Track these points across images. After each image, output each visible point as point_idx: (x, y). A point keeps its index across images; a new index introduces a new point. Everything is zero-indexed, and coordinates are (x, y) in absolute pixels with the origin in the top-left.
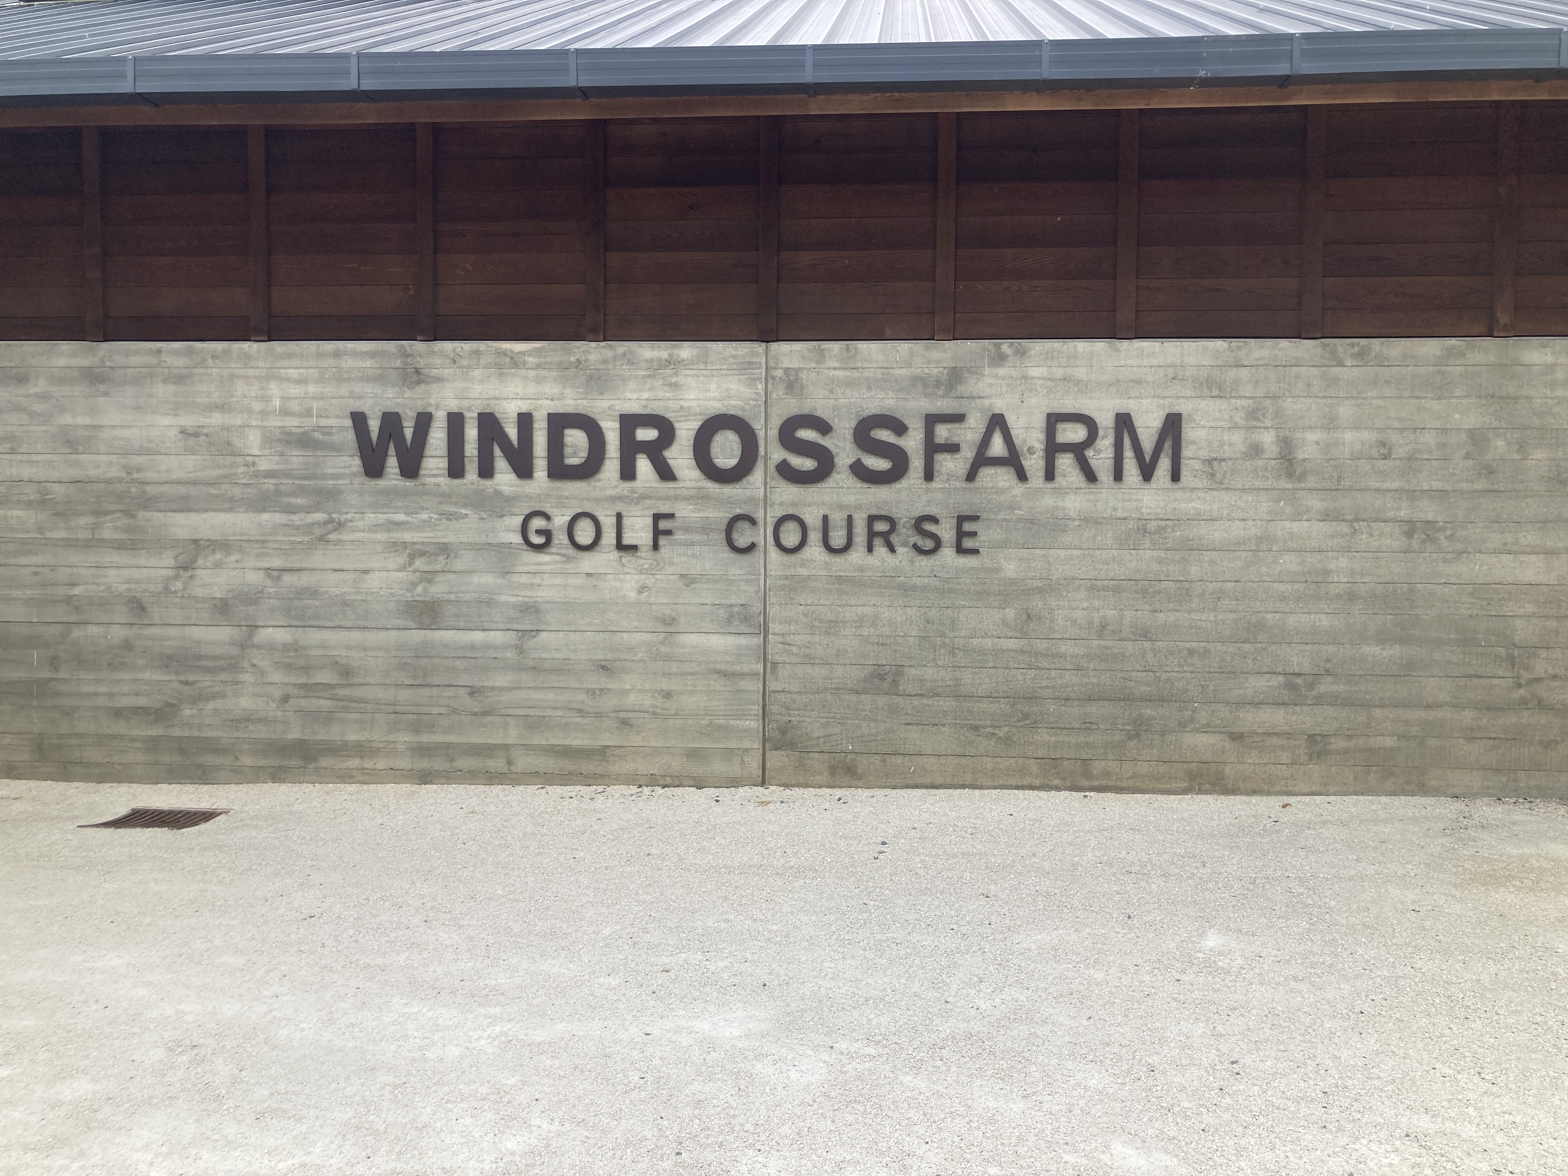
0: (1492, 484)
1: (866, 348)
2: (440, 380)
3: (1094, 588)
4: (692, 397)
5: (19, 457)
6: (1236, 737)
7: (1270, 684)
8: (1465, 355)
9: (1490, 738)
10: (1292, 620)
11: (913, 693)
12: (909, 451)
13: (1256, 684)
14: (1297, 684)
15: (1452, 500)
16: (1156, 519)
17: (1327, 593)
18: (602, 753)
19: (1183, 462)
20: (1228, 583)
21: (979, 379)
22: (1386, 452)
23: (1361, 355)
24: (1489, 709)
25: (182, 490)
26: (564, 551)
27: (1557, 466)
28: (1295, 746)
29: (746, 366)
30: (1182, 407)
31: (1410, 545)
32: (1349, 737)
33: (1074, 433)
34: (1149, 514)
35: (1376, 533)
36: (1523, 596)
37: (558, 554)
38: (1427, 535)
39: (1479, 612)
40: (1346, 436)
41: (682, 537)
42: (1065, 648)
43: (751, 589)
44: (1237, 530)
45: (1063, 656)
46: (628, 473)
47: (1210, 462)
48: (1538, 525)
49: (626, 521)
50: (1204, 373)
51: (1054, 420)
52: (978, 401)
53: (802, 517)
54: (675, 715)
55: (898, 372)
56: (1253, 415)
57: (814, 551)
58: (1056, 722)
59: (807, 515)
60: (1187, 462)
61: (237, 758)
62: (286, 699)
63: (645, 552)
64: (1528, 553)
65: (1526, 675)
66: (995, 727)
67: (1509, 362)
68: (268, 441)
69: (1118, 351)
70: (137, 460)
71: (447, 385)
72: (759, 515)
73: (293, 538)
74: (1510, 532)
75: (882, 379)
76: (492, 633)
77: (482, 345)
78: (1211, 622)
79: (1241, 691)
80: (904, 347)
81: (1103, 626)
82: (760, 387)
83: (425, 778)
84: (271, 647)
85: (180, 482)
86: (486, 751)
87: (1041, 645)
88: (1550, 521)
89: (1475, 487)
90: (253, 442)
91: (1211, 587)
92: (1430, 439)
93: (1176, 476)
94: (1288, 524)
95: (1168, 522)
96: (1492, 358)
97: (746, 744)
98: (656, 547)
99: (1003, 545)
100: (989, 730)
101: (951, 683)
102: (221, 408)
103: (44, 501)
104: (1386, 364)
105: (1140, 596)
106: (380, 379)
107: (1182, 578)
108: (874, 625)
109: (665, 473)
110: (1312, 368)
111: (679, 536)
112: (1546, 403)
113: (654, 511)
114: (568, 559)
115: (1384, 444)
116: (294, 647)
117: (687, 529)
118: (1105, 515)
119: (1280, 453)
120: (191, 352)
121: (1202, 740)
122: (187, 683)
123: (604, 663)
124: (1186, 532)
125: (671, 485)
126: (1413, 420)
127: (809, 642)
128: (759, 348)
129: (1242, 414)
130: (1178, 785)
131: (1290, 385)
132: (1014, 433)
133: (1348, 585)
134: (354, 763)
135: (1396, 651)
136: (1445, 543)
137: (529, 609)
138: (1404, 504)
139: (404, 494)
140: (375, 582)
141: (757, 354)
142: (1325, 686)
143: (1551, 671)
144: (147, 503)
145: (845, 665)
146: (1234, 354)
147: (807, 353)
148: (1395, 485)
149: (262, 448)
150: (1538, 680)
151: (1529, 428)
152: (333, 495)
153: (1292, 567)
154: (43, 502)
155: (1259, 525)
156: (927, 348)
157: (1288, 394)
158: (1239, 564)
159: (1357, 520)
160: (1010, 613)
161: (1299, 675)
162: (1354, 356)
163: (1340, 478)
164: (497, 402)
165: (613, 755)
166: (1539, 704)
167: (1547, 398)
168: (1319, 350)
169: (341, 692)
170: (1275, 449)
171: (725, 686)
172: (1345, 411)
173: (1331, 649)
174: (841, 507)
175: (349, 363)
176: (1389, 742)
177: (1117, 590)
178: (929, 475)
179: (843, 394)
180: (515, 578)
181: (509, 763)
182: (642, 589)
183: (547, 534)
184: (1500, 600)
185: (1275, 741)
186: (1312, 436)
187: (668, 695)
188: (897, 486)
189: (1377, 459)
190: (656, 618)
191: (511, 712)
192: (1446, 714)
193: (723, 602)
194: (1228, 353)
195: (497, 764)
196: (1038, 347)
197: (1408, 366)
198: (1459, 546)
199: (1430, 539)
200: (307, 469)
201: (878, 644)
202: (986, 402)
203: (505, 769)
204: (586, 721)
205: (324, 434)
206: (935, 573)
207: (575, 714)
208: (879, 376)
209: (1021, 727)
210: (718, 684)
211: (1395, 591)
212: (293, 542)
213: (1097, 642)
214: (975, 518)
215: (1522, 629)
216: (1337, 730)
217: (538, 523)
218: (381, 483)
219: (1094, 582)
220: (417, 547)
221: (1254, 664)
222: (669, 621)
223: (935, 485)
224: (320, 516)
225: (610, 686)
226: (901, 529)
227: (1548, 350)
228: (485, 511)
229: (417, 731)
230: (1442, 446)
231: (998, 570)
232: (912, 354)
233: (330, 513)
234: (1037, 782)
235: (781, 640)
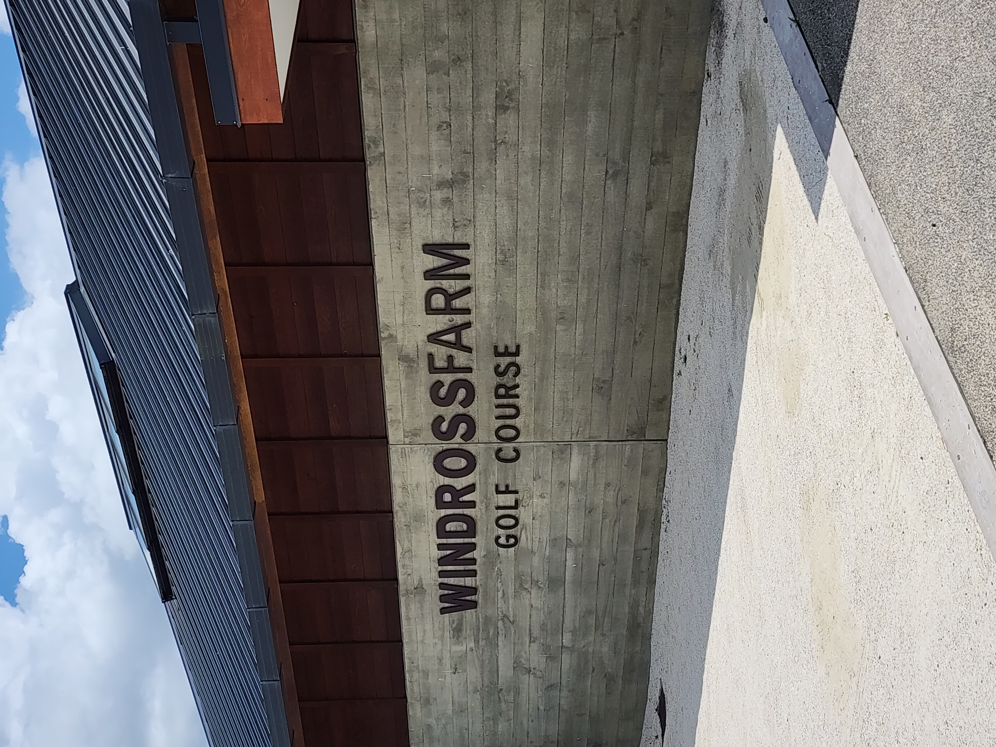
0: (468, 57)
1: (389, 400)
2: (420, 580)
3: (543, 285)
4: (424, 478)
5: (470, 727)
6: (649, 207)
7: (612, 188)
8: (371, 78)
9: (661, 52)
10: (567, 178)
11: (611, 374)
12: (453, 379)
13: (611, 196)
14: (614, 172)
15: (480, 83)
16: (496, 255)
17: (548, 157)
18: (642, 513)
19: (456, 241)
20: (540, 214)
21: (406, 347)
22: (445, 125)
23: (375, 142)
24: (638, 54)
25: (486, 673)
26: (519, 530)
27: (453, 16)
28: (657, 172)
29: (403, 454)
30: (419, 244)
31: (514, 107)
32: (654, 140)
33: (438, 301)
34: (492, 259)
35: (505, 129)
36: (553, 34)
37: (521, 532)
38: (506, 97)
39: (565, 62)
40: (435, 149)
41: (510, 480)
42: (583, 299)
43: (542, 450)
44: (503, 210)
45: (589, 301)
46: (472, 504)
47: (455, 227)
48: (499, 27)
49: (501, 504)
50: (394, 232)
51: (430, 310)
52: (419, 348)
53: (497, 427)
54: (620, 481)
55: (403, 386)
56: (422, 204)
57: (518, 422)
58: (634, 303)
59: (496, 425)
60: (456, 239)
61: (637, 652)
62: (603, 635)
63: (520, 496)
64: (520, 33)
65: (615, 30)
66: (635, 334)
67: (376, 50)
68: (458, 643)
69: (382, 279)
70: (470, 688)
71: (423, 577)
72: (496, 446)
73: (512, 633)
74: (503, 45)
75: (408, 393)
76: (567, 557)
77: (399, 565)
78: (567, 223)
79: (617, 205)
80: (387, 383)
81: (569, 280)
82: (416, 447)
83: (652, 582)
84: (573, 641)
85: (482, 674)
86: (637, 558)
87: (580, 311)
88: (496, 19)
89: (470, 68)
90: (459, 649)
91: (542, 224)
92: (435, 98)
93: (466, 246)
94: (498, 182)
95: (498, 248)
96: (373, 61)
97: (641, 450)
98: (516, 492)
99: (514, 333)
100: (637, 336)
101: (605, 356)
102: (440, 660)
103: (493, 719)
104: (381, 127)
105: (548, 262)
106: (421, 603)
107: (537, 240)
108: (566, 393)
109: (471, 488)
110: (387, 171)
111: (510, 482)
112: (405, 25)
113: (495, 493)
114: (524, 527)
115: (439, 127)
116: (574, 632)
117: (506, 478)
118: (493, 282)
119: (449, 188)
120: (410, 671)
121: (650, 225)
122: (593, 671)
123: (587, 512)
124: (504, 239)
125: (478, 486)
126: (421, 109)
127: (577, 422)
128: (392, 449)
129: (421, 210)
130: (681, 237)
131: (400, 184)
132: (439, 329)
133: (542, 145)
134: (641, 609)
135: (592, 114)
136: (512, 86)
137: (554, 542)
138: (484, 113)
139: (485, 592)
140: (537, 603)
141: (396, 451)
142: (616, 154)
143: (612, 13)
144: (494, 684)
145: (592, 406)
146: (380, 216)
147: (394, 427)
148: (470, 118)
149: (462, 645)
150: (618, 22)
151: (424, 36)
152: (487, 620)
153: (529, 178)
154: (495, 720)
155: (500, 199)
156: (387, 372)
157: (407, 185)
158: (527, 209)
159: (496, 141)
160: (558, 328)
161: (607, 172)
162: (377, 146)
163: (465, 152)
164: (432, 557)
165: (643, 507)
166: (637, 20)
167: (401, 25)
168: (373, 167)
169: (600, 613)
170: (445, 190)
171: (603, 460)
172: (416, 150)
173: (588, 153)
174: (490, 409)
175: (412, 614)
176: (659, 116)
177: (544, 274)
178: (469, 370)
179: (418, 411)
180: (535, 549)
181: (646, 549)
182: (542, 496)
183: (508, 537)
184: (555, 50)
185: (653, 184)
186: (436, 170)
187: (608, 485)
188: (475, 385)
189: (451, 130)
190: (560, 491)
191: (615, 549)
192: (640, 81)
193: (550, 462)
194: (379, 219)
195: (646, 555)
196: (383, 318)
197: (382, 114)
198: (515, 77)
199: (510, 94)
200: (474, 629)
201: (578, 391)
202: (420, 344)
203: (649, 551)
204: (622, 519)
205: (454, 623)
206: (532, 365)
207: (618, 523)
208: (406, 394)
209: (636, 320)
210: (602, 464)
211: (547, 116)
212: (515, 633)
213: (580, 283)
214: (496, 347)
215: (578, 34)
216: (648, 148)
217: (502, 541)
218: (480, 601)
219: (539, 286)
220: (517, 587)
221: (598, 198)
222: (562, 484)
223: (474, 367)
224: (500, 624)
225: (601, 509)
226: (503, 382)
227: (365, 25)
228: (496, 562)
229: (625, 585)
230: (439, 91)
231: (531, 333)
232: (391, 380)
233: (498, 620)
234: (674, 312)
235: (575, 435)
